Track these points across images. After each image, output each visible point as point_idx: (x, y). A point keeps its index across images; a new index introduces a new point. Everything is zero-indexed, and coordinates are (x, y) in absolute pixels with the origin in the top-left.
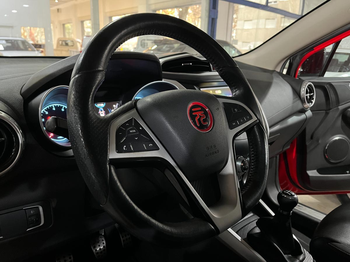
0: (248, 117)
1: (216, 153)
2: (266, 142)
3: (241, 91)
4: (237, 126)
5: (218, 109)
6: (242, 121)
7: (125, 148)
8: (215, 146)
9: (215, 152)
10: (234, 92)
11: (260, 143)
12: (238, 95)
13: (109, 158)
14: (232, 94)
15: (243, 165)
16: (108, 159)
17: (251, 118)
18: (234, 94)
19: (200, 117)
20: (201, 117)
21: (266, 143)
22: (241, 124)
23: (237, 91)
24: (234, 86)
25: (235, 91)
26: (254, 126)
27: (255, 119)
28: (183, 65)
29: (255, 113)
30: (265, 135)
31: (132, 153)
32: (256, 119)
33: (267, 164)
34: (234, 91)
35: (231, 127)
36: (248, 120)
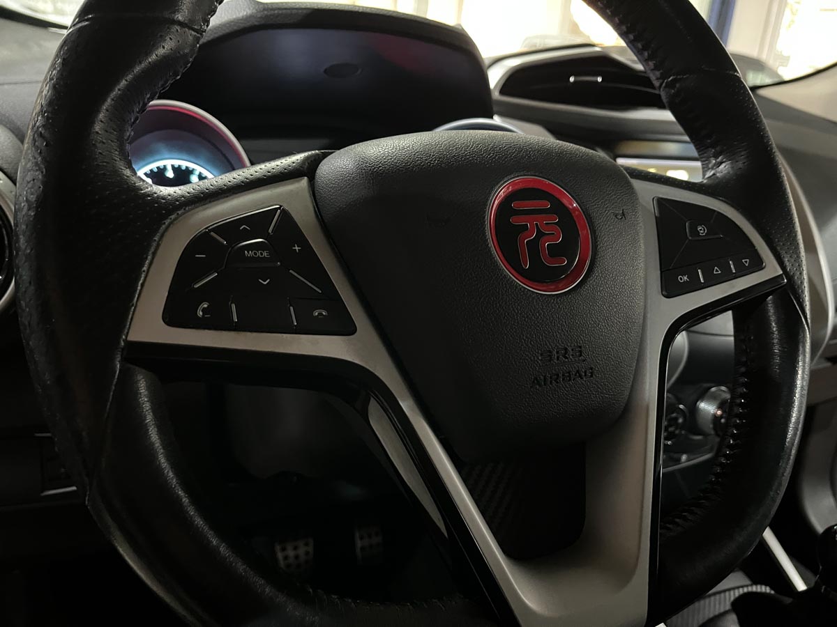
0: (746, 262)
1: (580, 376)
2: (804, 362)
3: (740, 164)
4: (694, 286)
5: (623, 214)
6: (717, 271)
7: (204, 310)
8: (581, 352)
9: (578, 371)
10: (712, 168)
11: (777, 360)
12: (724, 177)
13: (129, 339)
14: (704, 175)
15: (721, 417)
16: (123, 344)
17: (758, 264)
18: (709, 174)
19: (540, 234)
20: (545, 238)
21: (800, 364)
22: (712, 281)
23: (721, 163)
24: (713, 146)
25: (714, 165)
26: (768, 295)
27: (772, 269)
28: (572, 79)
29: (778, 248)
30: (804, 337)
31: (232, 334)
32: (777, 271)
33: (793, 439)
34: (710, 163)
35: (671, 289)
36: (743, 272)
